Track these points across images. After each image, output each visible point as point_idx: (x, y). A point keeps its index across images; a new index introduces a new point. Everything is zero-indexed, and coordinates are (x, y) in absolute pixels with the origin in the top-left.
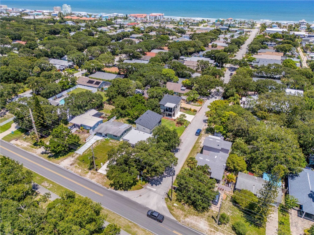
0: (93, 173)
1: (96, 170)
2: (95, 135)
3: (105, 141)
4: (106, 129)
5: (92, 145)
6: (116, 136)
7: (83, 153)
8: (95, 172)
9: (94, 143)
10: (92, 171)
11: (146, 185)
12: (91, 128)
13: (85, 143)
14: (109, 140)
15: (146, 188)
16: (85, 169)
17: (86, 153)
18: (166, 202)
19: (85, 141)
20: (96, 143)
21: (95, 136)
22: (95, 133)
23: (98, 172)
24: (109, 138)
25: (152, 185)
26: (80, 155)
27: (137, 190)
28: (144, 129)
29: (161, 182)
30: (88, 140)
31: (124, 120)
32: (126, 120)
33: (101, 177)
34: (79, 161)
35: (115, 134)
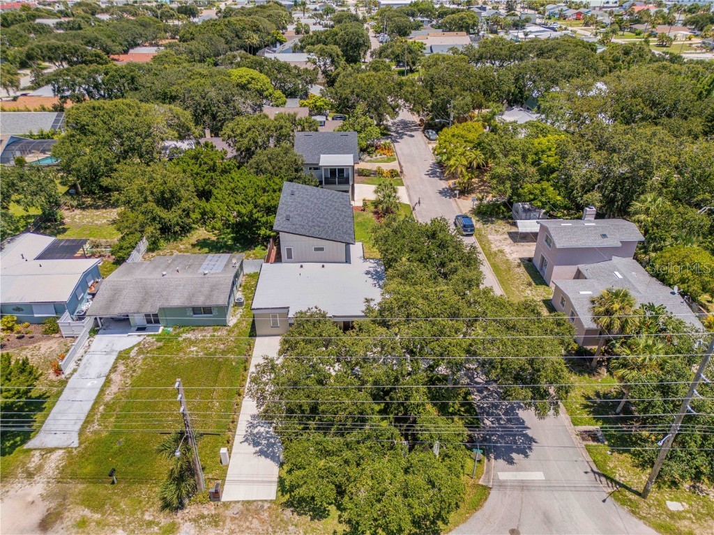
0: (203, 517)
1: (215, 496)
2: (94, 331)
3: (160, 344)
4: (147, 293)
5: (108, 381)
6: (207, 310)
7: (81, 433)
8: (209, 509)
9: (114, 369)
10: (191, 510)
11: (488, 472)
12: (59, 308)
13: (64, 383)
14: (178, 335)
15: (502, 485)
16: (147, 517)
17: (95, 432)
18: (634, 512)
19: (58, 371)
20: (121, 368)
21: (97, 337)
22: (88, 323)
23: (227, 505)
24: (170, 329)
25: (511, 461)
26: (68, 450)
27: (478, 514)
28: (316, 249)
29: (529, 432)
30: (72, 365)
31: (181, 246)
32: (194, 246)
33: (263, 522)
34: (81, 487)
35: (200, 301)
